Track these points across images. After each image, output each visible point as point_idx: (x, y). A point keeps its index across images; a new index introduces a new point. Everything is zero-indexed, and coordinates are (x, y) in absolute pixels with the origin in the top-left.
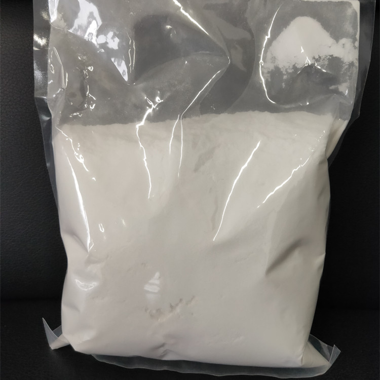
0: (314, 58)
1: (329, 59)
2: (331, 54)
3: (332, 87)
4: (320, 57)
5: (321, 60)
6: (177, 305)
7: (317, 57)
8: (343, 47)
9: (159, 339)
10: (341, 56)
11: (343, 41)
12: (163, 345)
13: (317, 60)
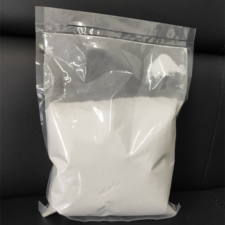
0: (169, 73)
1: (175, 73)
2: (176, 71)
3: (177, 86)
4: (171, 72)
5: (172, 74)
6: (111, 187)
7: (170, 72)
8: (181, 68)
9: (102, 204)
10: (180, 72)
11: (181, 66)
12: (104, 207)
13: (170, 74)
